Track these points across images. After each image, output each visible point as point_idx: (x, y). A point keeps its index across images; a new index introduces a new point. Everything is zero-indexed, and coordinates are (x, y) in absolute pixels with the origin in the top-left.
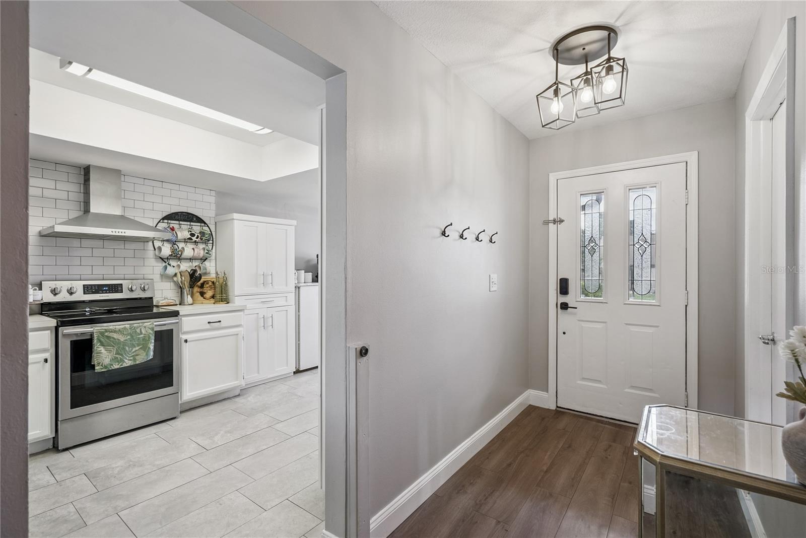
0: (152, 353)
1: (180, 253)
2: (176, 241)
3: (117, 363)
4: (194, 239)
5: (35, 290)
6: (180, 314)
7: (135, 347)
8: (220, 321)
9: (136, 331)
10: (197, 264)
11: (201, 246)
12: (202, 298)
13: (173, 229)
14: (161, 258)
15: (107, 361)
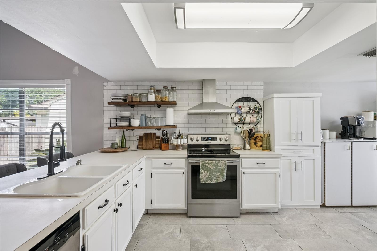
0: (225, 178)
1: (243, 120)
2: (241, 114)
3: (209, 180)
4: (251, 111)
5: (185, 138)
6: (240, 157)
7: (218, 173)
8: (264, 164)
9: (218, 164)
10: (253, 126)
11: (255, 115)
12: (255, 146)
13: (240, 107)
14: (234, 123)
15: (205, 179)
